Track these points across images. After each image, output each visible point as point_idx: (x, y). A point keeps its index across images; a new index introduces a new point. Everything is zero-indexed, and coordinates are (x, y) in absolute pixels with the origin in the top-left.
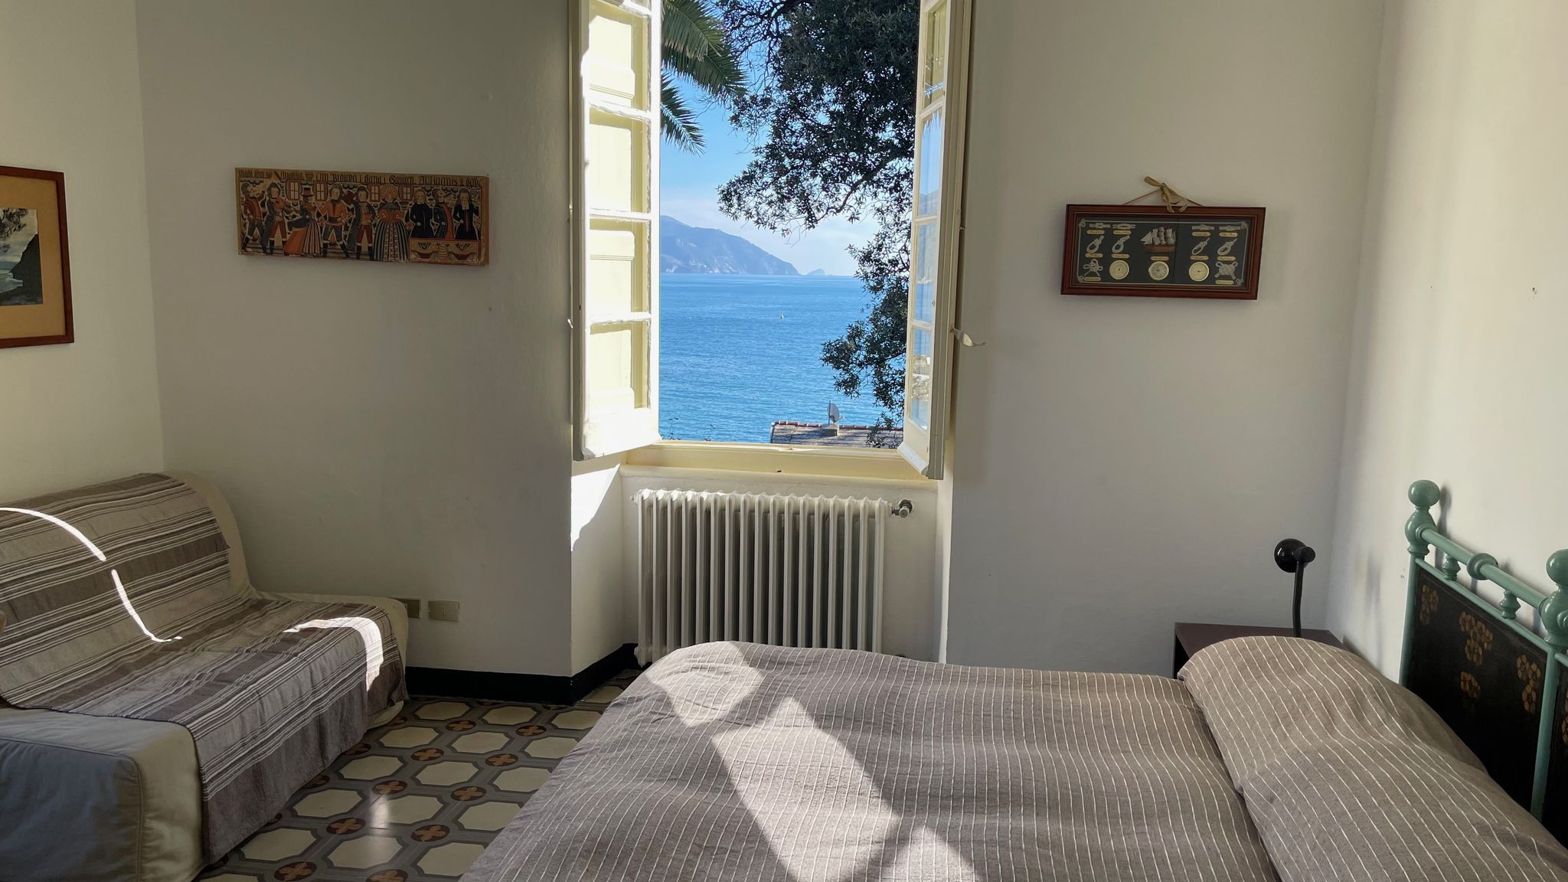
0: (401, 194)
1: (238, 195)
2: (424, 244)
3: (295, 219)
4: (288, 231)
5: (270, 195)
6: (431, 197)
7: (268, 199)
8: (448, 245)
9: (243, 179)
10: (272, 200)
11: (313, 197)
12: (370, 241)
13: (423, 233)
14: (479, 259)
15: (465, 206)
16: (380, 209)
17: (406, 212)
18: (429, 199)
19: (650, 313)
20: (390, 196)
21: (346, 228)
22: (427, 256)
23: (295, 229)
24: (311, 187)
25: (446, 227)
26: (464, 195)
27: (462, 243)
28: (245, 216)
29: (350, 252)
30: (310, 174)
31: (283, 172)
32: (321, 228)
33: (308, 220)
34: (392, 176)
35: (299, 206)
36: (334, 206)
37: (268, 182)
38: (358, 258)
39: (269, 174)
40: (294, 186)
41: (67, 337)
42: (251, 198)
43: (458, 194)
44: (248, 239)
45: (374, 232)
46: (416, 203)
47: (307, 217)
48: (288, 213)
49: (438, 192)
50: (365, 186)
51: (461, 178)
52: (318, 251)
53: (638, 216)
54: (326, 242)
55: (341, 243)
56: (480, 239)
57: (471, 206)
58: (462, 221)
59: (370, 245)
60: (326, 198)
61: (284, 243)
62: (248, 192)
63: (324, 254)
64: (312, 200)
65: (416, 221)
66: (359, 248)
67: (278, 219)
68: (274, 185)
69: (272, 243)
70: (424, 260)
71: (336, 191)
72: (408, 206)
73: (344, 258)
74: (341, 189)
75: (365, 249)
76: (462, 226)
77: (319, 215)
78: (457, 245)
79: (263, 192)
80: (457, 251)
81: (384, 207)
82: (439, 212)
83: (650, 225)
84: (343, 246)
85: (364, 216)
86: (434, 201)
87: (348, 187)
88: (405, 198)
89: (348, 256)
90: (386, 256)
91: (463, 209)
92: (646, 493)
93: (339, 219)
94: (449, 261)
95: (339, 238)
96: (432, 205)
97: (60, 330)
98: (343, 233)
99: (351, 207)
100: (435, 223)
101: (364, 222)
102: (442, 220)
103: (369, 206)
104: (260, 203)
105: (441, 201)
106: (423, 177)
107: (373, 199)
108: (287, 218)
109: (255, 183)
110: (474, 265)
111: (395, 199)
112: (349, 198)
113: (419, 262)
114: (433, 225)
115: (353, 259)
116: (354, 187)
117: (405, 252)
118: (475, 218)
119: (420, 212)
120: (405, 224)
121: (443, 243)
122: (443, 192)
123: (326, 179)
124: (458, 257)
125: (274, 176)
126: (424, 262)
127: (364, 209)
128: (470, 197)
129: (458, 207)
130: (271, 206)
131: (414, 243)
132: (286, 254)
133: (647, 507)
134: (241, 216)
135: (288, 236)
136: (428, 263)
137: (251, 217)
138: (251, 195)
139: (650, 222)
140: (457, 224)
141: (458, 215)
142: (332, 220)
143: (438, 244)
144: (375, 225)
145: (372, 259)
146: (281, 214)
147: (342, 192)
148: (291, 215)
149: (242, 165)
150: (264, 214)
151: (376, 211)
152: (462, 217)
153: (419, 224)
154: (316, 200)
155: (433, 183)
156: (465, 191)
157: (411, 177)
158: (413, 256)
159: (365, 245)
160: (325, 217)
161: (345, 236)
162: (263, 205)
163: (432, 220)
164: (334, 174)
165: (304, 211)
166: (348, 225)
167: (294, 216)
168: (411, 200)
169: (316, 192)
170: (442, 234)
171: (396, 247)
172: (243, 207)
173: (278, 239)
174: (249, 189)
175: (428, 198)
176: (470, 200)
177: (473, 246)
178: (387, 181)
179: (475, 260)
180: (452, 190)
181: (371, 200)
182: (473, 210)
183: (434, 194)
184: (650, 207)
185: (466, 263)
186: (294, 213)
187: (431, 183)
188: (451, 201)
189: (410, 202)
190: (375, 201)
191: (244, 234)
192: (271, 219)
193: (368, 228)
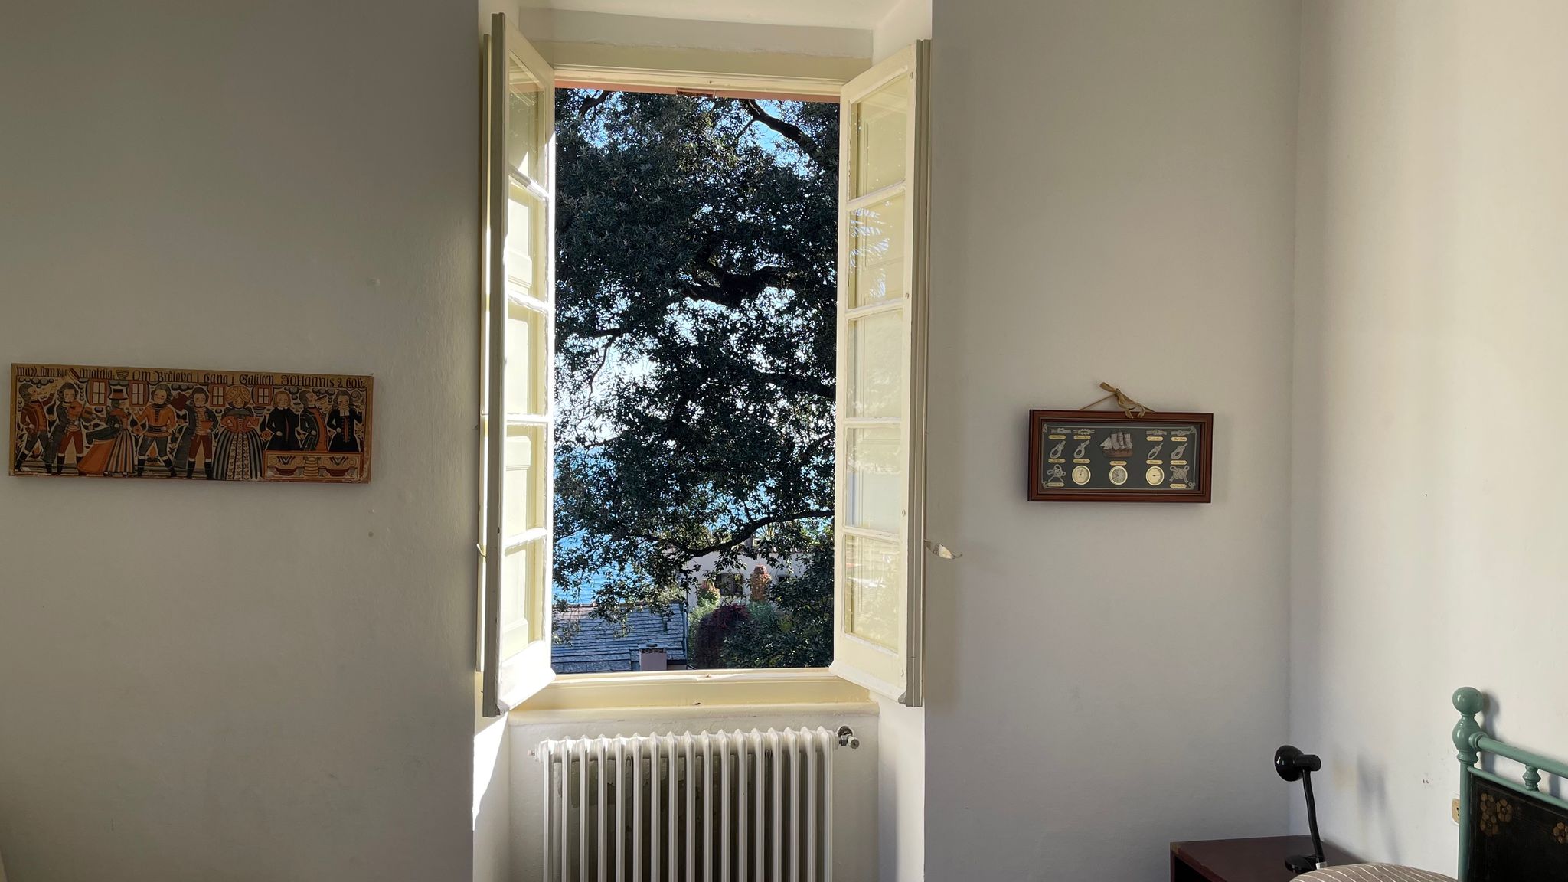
0: (254, 396)
1: (13, 399)
2: (286, 458)
3: (96, 429)
4: (85, 443)
5: (62, 398)
6: (298, 401)
7: (58, 403)
8: (318, 459)
9: (22, 378)
10: (64, 405)
11: (127, 402)
12: (208, 454)
13: (285, 444)
14: (361, 475)
15: (344, 412)
16: (224, 416)
17: (261, 419)
18: (295, 404)
19: (546, 528)
20: (239, 399)
21: (174, 440)
22: (290, 472)
23: (96, 442)
24: (124, 389)
25: (317, 437)
26: (343, 399)
27: (338, 456)
28: (22, 426)
29: (178, 469)
30: (123, 373)
31: (83, 369)
32: (137, 440)
33: (117, 430)
34: (244, 376)
35: (105, 412)
36: (157, 411)
37: (60, 382)
38: (189, 477)
39: (62, 372)
40: (99, 387)
42: (33, 402)
43: (334, 397)
44: (24, 456)
45: (214, 443)
46: (276, 408)
47: (116, 426)
48: (88, 421)
49: (308, 395)
50: (205, 388)
51: (340, 378)
52: (129, 469)
53: (535, 419)
54: (142, 457)
55: (165, 458)
56: (362, 450)
57: (352, 411)
58: (339, 430)
59: (208, 460)
60: (145, 403)
61: (79, 459)
62: (29, 394)
63: (139, 472)
64: (125, 405)
65: (274, 430)
66: (192, 464)
67: (71, 428)
68: (70, 386)
69: (61, 460)
70: (284, 477)
71: (162, 393)
72: (265, 411)
73: (168, 477)
74: (168, 390)
75: (200, 465)
76: (338, 437)
77: (134, 423)
78: (332, 459)
79: (52, 395)
80: (331, 466)
81: (232, 412)
82: (309, 419)
83: (547, 429)
84: (168, 462)
85: (200, 424)
86: (302, 406)
87: (180, 388)
88: (261, 400)
89: (173, 475)
90: (230, 474)
91: (342, 414)
92: (552, 745)
93: (165, 428)
94: (320, 478)
95: (162, 452)
96: (298, 410)
98: (169, 445)
99: (181, 413)
100: (302, 432)
101: (201, 431)
102: (312, 428)
103: (208, 411)
104: (45, 408)
105: (311, 405)
106: (287, 377)
107: (215, 402)
108: (86, 427)
109: (40, 383)
110: (355, 482)
111: (246, 403)
112: (179, 403)
113: (278, 480)
114: (299, 434)
115: (181, 478)
116: (188, 388)
117: (257, 469)
118: (357, 426)
119: (282, 419)
120: (259, 433)
121: (311, 457)
122: (315, 395)
123: (146, 377)
124: (333, 473)
125: (69, 373)
126: (284, 480)
127: (201, 416)
128: (350, 399)
129: (335, 413)
130: (62, 412)
131: (272, 458)
132: (82, 474)
134: (16, 426)
135: (86, 451)
136: (291, 481)
137: (31, 426)
138: (34, 398)
139: (547, 425)
140: (332, 433)
141: (334, 422)
142: (151, 429)
143: (304, 458)
144: (216, 436)
145: (210, 477)
146: (76, 423)
147: (169, 394)
148: (92, 423)
149: (19, 361)
150: (51, 423)
151: (219, 419)
152: (340, 424)
153: (279, 433)
154: (131, 404)
155: (301, 384)
156: (345, 393)
157: (271, 376)
158: (269, 473)
159: (200, 460)
160: (143, 426)
161: (172, 450)
162: (50, 411)
163: (299, 429)
164: (158, 372)
165: (111, 418)
166: (177, 435)
167: (96, 425)
168: (269, 404)
169: (131, 394)
170: (311, 445)
171: (245, 462)
172: (19, 414)
173: (70, 455)
174: (30, 390)
175: (293, 402)
176: (351, 404)
177: (354, 459)
178: (237, 381)
179: (355, 476)
180: (327, 392)
181: (212, 405)
182: (355, 416)
183: (303, 397)
184: (547, 408)
185: (343, 480)
186: (97, 421)
187: (296, 384)
188: (326, 406)
189: (268, 407)
190: (218, 405)
191: (18, 449)
192: (61, 429)
193: (207, 440)
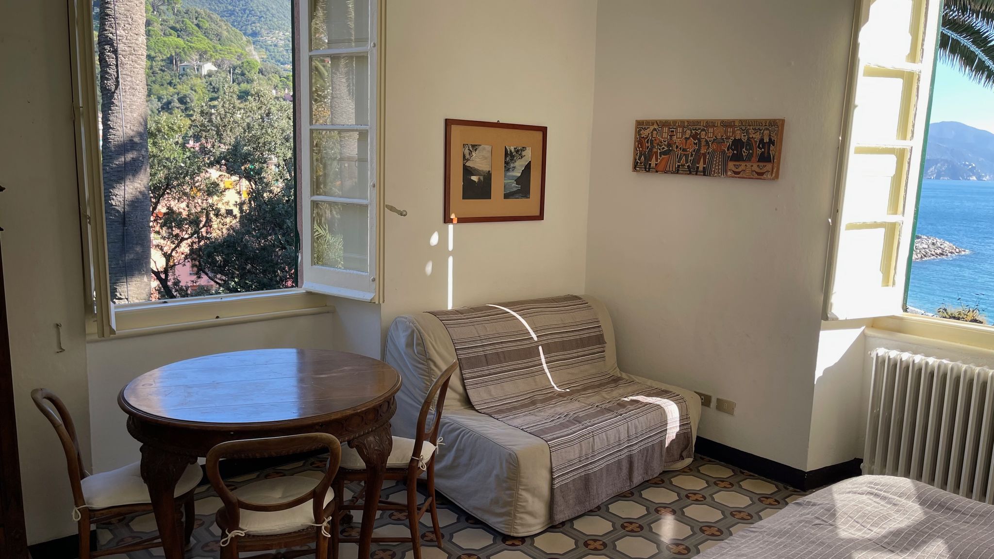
0: (726, 132)
1: (636, 136)
2: (737, 165)
3: (663, 150)
4: (659, 156)
5: (652, 135)
6: (745, 134)
7: (651, 138)
8: (752, 166)
9: (639, 126)
10: (653, 139)
11: (675, 136)
12: (704, 163)
13: (737, 158)
14: (772, 175)
15: (766, 140)
16: (712, 143)
17: (728, 144)
18: (744, 136)
19: (903, 216)
20: (719, 134)
21: (692, 155)
22: (738, 173)
23: (663, 156)
24: (675, 130)
25: (752, 154)
26: (766, 132)
27: (761, 164)
28: (638, 149)
29: (692, 171)
30: (675, 122)
31: (661, 121)
32: (678, 155)
33: (671, 150)
34: (722, 121)
35: (667, 142)
36: (686, 141)
37: (652, 128)
38: (696, 174)
39: (652, 123)
40: (666, 129)
41: (541, 217)
42: (642, 138)
43: (762, 131)
44: (638, 162)
45: (707, 157)
46: (735, 139)
47: (671, 148)
48: (661, 146)
49: (750, 131)
50: (706, 128)
51: (766, 121)
52: (674, 170)
53: (900, 144)
54: (679, 164)
55: (688, 164)
56: (773, 162)
57: (770, 139)
58: (763, 150)
59: (705, 166)
60: (682, 137)
61: (656, 164)
62: (641, 134)
63: (677, 172)
64: (674, 138)
65: (733, 150)
66: (698, 167)
67: (655, 150)
68: (655, 129)
69: (650, 164)
70: (736, 176)
71: (689, 132)
72: (730, 140)
73: (688, 174)
74: (691, 130)
75: (701, 169)
76: (763, 153)
77: (677, 147)
78: (758, 166)
79: (649, 134)
80: (758, 170)
81: (716, 141)
82: (749, 144)
83: (911, 150)
84: (688, 166)
85: (702, 148)
86: (747, 137)
87: (696, 129)
88: (729, 135)
89: (690, 173)
90: (713, 173)
91: (765, 141)
92: (881, 351)
93: (688, 150)
94: (752, 176)
95: (687, 162)
96: (744, 139)
97: (538, 214)
98: (690, 158)
99: (695, 142)
100: (746, 151)
101: (702, 152)
102: (750, 149)
103: (706, 141)
104: (646, 140)
105: (751, 136)
106: (741, 121)
107: (709, 136)
108: (660, 149)
109: (645, 129)
110: (768, 179)
111: (722, 136)
112: (695, 136)
113: (733, 177)
114: (744, 152)
115: (693, 174)
116: (699, 129)
117: (725, 171)
118: (772, 147)
119: (737, 144)
120: (727, 152)
121: (749, 164)
122: (753, 131)
123: (684, 124)
124: (758, 174)
125: (655, 124)
126: (736, 177)
127: (703, 143)
128: (770, 132)
129: (762, 140)
130: (652, 143)
131: (731, 165)
132: (657, 172)
133: (881, 362)
134: (635, 149)
135: (659, 160)
136: (739, 177)
137: (641, 149)
138: (642, 136)
139: (912, 147)
140: (759, 151)
141: (761, 146)
142: (684, 150)
143: (746, 165)
144: (708, 153)
145: (704, 175)
146: (656, 147)
147: (691, 133)
148: (662, 147)
149: (641, 117)
150: (648, 147)
151: (710, 144)
152: (763, 147)
153: (735, 152)
154: (677, 138)
155: (747, 125)
156: (767, 129)
157: (734, 121)
158: (729, 173)
159: (701, 166)
160: (681, 148)
161: (691, 160)
162: (648, 142)
163: (744, 149)
164: (688, 121)
165: (669, 145)
166: (693, 153)
167: (663, 148)
168: (732, 136)
169: (677, 133)
170: (749, 158)
171: (720, 167)
172: (637, 143)
173: (653, 163)
174: (641, 132)
175: (743, 135)
176: (770, 135)
177: (769, 166)
178: (719, 125)
179: (768, 176)
180: (759, 129)
181: (708, 137)
182: (771, 142)
183: (747, 132)
184: (913, 136)
185: (763, 178)
186: (664, 146)
187: (745, 125)
188: (757, 137)
189: (731, 138)
190: (710, 137)
191: (636, 160)
192: (651, 150)
193: (704, 155)
